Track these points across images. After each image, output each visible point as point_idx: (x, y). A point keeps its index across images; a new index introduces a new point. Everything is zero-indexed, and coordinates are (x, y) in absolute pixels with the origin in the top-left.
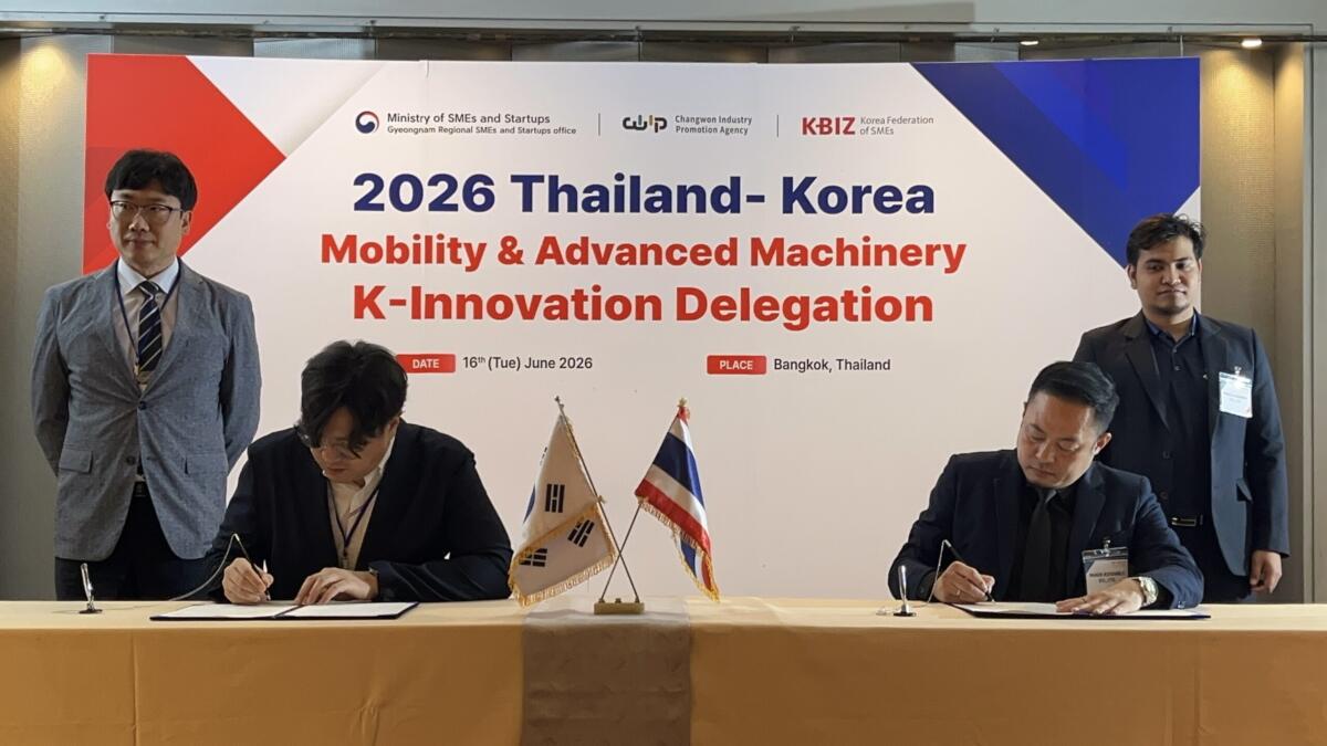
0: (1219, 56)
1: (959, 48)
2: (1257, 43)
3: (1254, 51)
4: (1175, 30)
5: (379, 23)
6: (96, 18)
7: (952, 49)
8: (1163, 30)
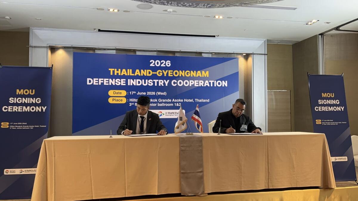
0: (239, 56)
1: (203, 54)
2: (245, 54)
3: (244, 56)
4: (235, 52)
5: (117, 48)
6: (71, 46)
7: (201, 54)
8: (233, 52)
